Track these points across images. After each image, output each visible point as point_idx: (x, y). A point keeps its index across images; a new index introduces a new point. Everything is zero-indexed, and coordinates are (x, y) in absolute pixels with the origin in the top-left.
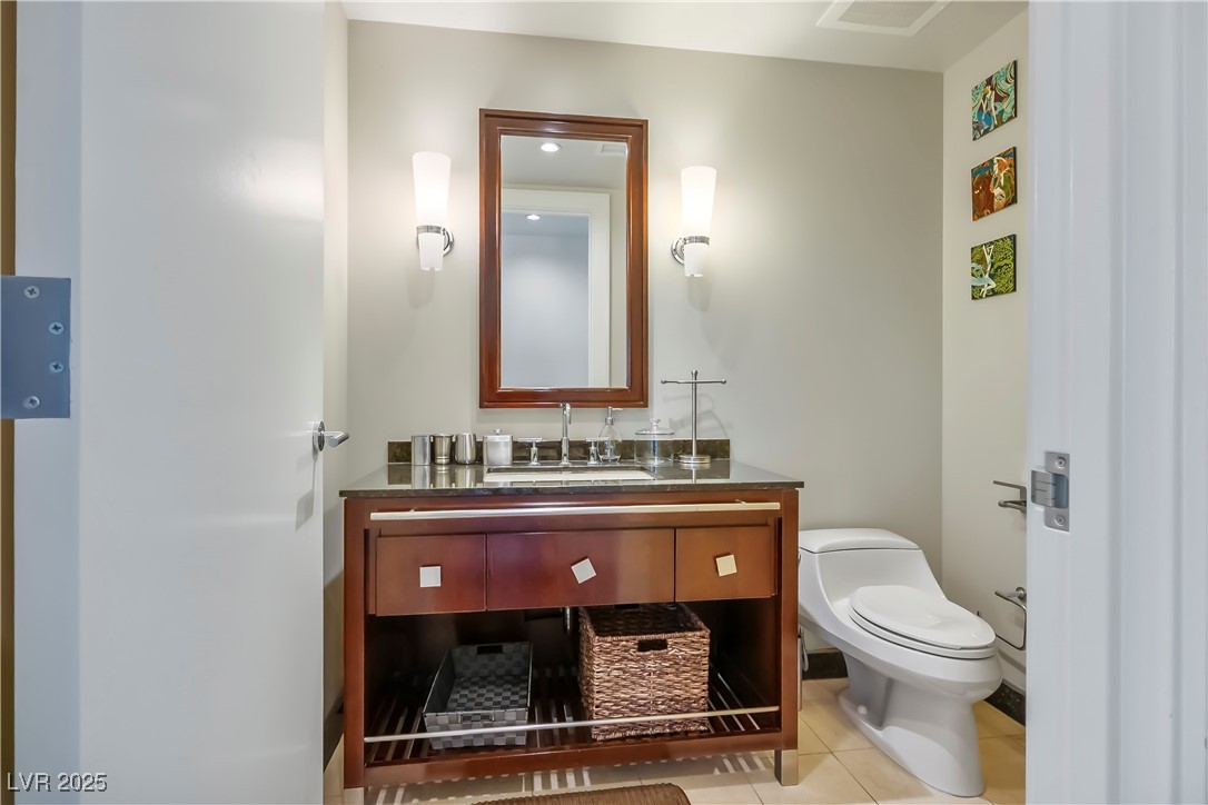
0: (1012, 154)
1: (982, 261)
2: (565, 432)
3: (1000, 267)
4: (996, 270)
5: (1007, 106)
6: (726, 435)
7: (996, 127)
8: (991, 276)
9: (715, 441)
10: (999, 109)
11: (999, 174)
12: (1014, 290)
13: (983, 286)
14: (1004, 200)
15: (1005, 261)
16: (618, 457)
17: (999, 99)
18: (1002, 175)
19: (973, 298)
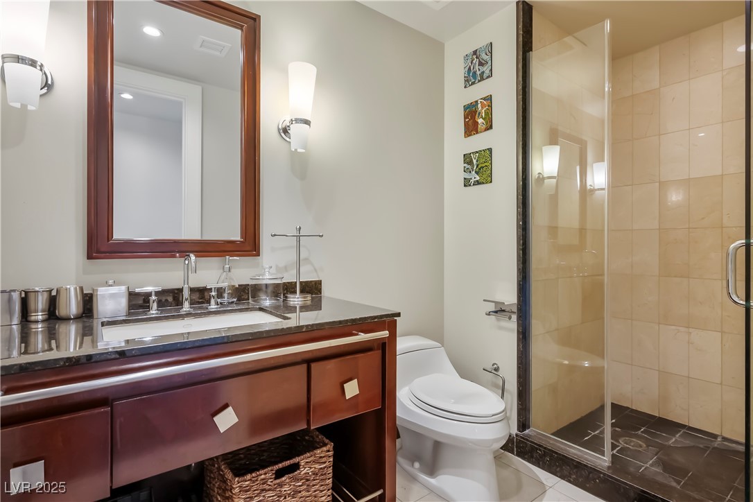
0: (489, 99)
1: (470, 163)
2: (187, 280)
3: (483, 167)
4: (480, 169)
5: (486, 69)
6: (318, 277)
7: (479, 81)
8: (477, 173)
9: (311, 282)
10: (481, 71)
11: (481, 110)
12: (491, 182)
13: (471, 179)
14: (484, 126)
15: (486, 164)
16: (235, 300)
17: (481, 64)
18: (483, 111)
19: (465, 186)
